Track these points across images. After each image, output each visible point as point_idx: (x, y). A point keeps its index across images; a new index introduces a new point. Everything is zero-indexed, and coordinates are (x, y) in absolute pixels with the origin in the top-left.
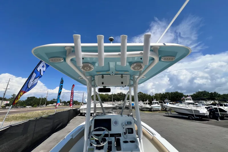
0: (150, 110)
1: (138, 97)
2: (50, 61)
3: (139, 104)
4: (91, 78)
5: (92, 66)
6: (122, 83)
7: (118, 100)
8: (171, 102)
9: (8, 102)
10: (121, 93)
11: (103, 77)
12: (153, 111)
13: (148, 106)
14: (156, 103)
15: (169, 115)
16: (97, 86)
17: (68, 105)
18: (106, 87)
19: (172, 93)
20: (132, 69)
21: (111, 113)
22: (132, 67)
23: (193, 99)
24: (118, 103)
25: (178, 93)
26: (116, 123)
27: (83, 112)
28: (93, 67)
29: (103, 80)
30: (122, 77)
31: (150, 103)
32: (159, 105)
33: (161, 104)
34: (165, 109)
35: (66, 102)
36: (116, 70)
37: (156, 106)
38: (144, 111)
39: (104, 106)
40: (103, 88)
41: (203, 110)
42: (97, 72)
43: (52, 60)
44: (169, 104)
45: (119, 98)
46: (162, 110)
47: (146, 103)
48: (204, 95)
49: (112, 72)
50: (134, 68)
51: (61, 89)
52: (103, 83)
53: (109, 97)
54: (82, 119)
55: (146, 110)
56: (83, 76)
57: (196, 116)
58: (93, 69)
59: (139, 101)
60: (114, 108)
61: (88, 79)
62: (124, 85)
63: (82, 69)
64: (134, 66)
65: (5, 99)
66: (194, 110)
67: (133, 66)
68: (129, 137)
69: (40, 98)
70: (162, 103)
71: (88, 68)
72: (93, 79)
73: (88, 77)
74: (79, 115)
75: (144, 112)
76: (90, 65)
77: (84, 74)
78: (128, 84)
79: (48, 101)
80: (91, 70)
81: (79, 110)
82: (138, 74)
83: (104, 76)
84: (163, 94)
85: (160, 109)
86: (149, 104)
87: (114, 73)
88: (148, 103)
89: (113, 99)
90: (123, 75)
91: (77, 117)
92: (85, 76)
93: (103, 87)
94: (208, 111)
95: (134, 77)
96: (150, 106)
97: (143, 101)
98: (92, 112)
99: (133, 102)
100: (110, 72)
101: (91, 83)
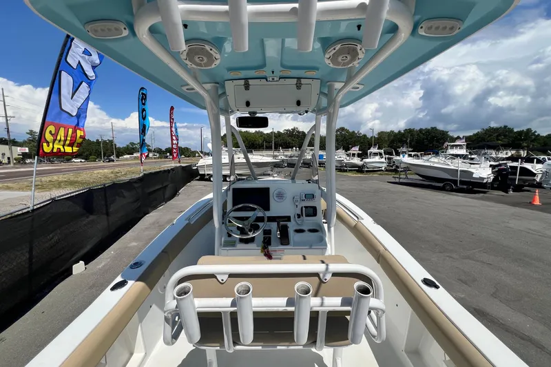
0: (360, 169)
1: (337, 140)
2: (90, 34)
3: (336, 157)
4: (217, 89)
5: (214, 53)
6: (298, 103)
7: (287, 146)
8: (413, 153)
9: (27, 150)
10: (294, 130)
11: (247, 87)
12: (367, 171)
13: (357, 161)
14: (376, 154)
15: (401, 180)
16: (232, 112)
17: (166, 157)
18: (256, 113)
19: (421, 130)
20: (328, 62)
21: (269, 175)
22: (327, 56)
23: (468, 147)
24: (286, 153)
25: (436, 130)
26: (280, 196)
27: (206, 173)
28: (218, 56)
29: (248, 95)
30: (299, 86)
31: (363, 155)
32: (383, 160)
33: (387, 156)
34: (393, 169)
35: (164, 149)
36: (282, 65)
37: (376, 160)
38: (346, 171)
39: (252, 161)
40: (248, 115)
41: (483, 171)
42: (230, 69)
43: (96, 31)
44: (406, 156)
45: (289, 143)
46: (387, 170)
47: (354, 155)
48: (499, 135)
49: (273, 72)
50: (334, 59)
51: (144, 118)
52: (248, 104)
53: (265, 140)
54: (204, 188)
55: (349, 170)
56: (192, 84)
57: (462, 182)
58: (217, 62)
59: (337, 148)
60: (276, 165)
61: (207, 91)
62: (302, 109)
63: (188, 62)
64: (334, 51)
65: (15, 143)
66: (462, 171)
67: (331, 52)
68: (308, 222)
69: (97, 140)
70: (392, 155)
71: (205, 60)
72: (220, 92)
73: (208, 86)
74: (198, 178)
75: (345, 174)
76: (209, 49)
77: (195, 78)
78: (313, 106)
79: (119, 148)
80: (213, 66)
81: (197, 169)
82: (344, 78)
83: (251, 82)
84: (399, 132)
85: (383, 169)
86: (359, 156)
87: (278, 74)
88: (358, 154)
89: (273, 145)
90: (303, 81)
91: (194, 183)
92: (200, 84)
93: (249, 113)
94: (493, 173)
95: (330, 88)
96: (361, 161)
97: (347, 149)
98: (227, 172)
99: (321, 153)
100: (266, 72)
101: (216, 103)
